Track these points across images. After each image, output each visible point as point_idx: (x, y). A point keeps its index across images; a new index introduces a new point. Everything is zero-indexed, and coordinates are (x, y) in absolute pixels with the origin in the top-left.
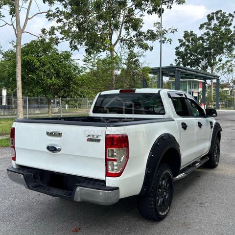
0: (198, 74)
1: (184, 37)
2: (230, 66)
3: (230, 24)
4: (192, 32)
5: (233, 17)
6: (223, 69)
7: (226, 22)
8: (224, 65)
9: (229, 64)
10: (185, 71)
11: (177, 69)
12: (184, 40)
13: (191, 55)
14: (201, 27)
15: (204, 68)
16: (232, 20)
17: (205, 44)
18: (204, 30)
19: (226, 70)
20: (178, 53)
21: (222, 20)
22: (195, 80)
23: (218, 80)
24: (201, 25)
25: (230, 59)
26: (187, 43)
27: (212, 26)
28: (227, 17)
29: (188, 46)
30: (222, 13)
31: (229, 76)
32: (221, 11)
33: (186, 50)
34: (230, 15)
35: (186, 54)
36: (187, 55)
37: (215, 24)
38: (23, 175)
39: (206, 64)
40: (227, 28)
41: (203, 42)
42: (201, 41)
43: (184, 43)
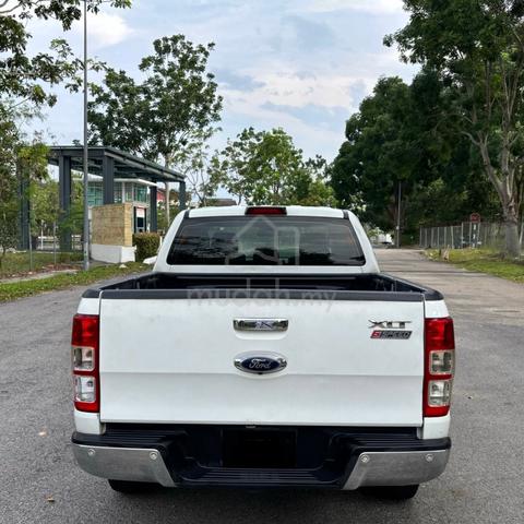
0: (148, 169)
1: (108, 83)
2: (198, 155)
3: (202, 69)
4: (122, 72)
5: (207, 54)
6: (183, 161)
7: (194, 61)
8: (185, 152)
9: (195, 151)
10: (121, 159)
11: (106, 153)
12: (107, 90)
13: (122, 123)
14: (144, 64)
15: (151, 156)
16: (205, 60)
17: (152, 103)
18: (150, 72)
19: (189, 163)
20: (91, 117)
21: (186, 57)
22: (140, 180)
23: (183, 184)
24: (144, 60)
25: (196, 141)
26: (113, 97)
27: (165, 66)
28: (195, 52)
29: (114, 103)
30: (185, 41)
31: (195, 175)
32: (183, 37)
33: (110, 112)
34: (202, 49)
35: (110, 121)
36: (111, 124)
37: (171, 64)
38: (159, 448)
39: (153, 147)
40: (195, 74)
41: (149, 98)
42: (142, 97)
43: (107, 96)
